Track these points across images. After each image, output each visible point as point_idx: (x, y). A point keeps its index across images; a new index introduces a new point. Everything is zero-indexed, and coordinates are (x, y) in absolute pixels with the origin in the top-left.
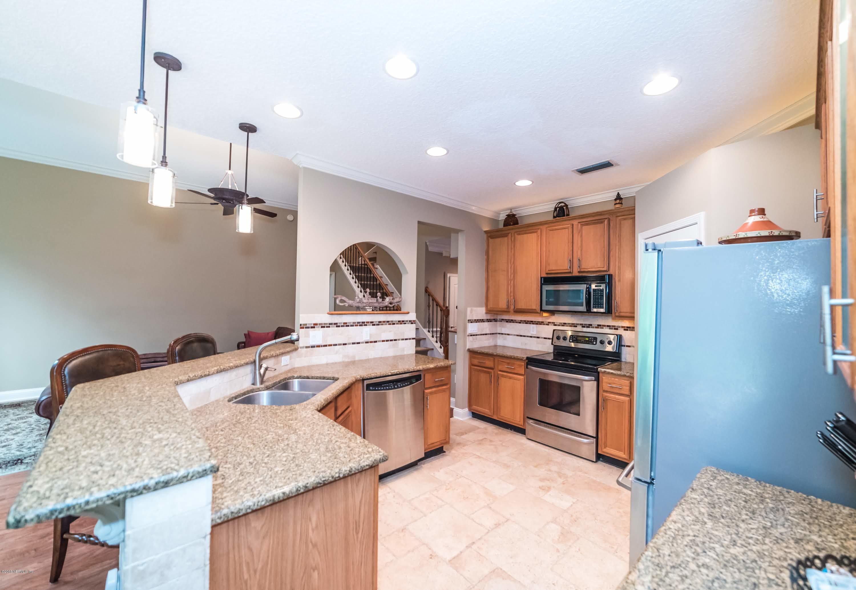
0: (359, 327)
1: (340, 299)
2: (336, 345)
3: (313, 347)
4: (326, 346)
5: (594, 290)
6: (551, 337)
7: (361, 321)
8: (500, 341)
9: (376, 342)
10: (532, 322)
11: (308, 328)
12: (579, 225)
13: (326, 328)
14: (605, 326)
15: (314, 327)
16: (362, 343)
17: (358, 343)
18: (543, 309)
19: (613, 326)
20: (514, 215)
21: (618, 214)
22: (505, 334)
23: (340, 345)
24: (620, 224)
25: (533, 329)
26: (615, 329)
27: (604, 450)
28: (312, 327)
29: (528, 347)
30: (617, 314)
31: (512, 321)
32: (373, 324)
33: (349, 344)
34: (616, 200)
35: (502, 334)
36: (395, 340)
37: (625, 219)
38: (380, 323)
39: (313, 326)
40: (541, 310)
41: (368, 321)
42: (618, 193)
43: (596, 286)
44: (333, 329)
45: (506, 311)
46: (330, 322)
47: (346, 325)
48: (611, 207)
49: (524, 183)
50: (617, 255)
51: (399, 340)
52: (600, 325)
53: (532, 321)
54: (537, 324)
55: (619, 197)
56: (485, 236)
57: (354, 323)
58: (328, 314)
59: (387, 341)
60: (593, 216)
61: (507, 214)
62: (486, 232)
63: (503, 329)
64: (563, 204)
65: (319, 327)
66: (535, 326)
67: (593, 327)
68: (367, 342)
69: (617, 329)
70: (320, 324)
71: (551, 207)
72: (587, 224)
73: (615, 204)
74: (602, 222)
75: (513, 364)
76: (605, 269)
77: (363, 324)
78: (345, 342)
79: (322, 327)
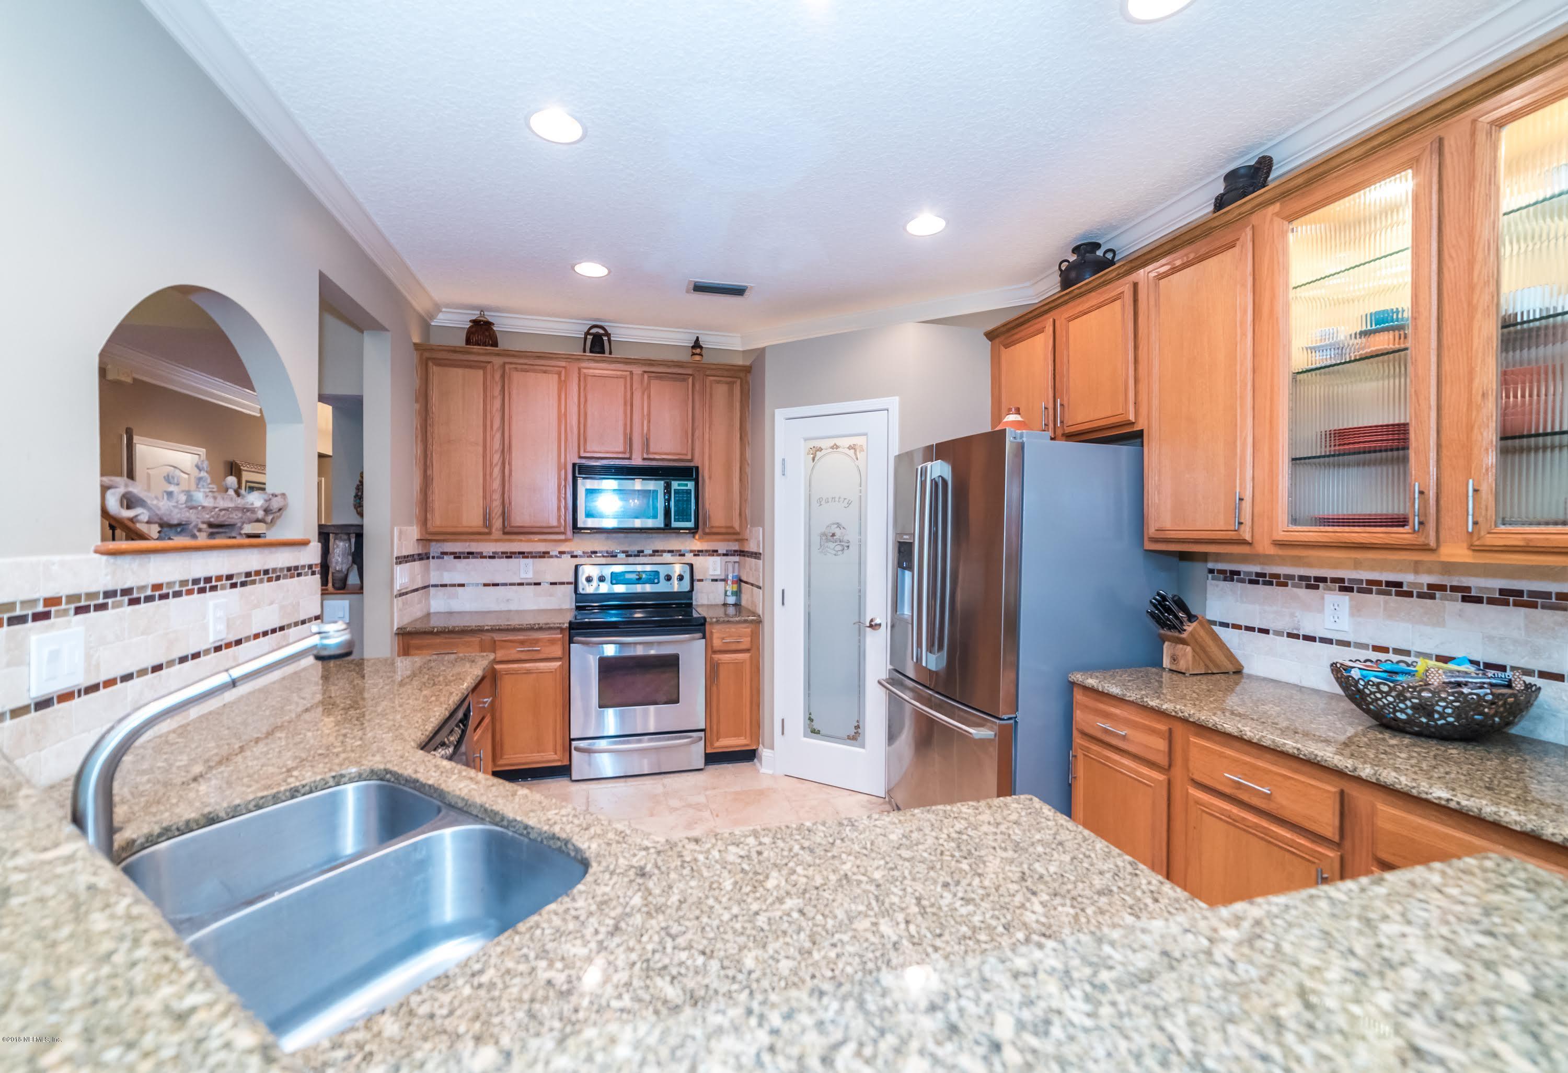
0: (196, 596)
1: (121, 490)
2: (127, 678)
3: (43, 704)
4: (94, 688)
5: (677, 492)
6: (572, 579)
7: (200, 573)
8: (439, 603)
9: (238, 642)
10: (523, 555)
11: (22, 620)
12: (646, 376)
13: (93, 614)
14: (664, 551)
15: (45, 616)
16: (207, 652)
17: (196, 656)
18: (579, 525)
19: (677, 551)
20: (488, 324)
21: (708, 373)
22: (454, 585)
23: (142, 672)
24: (711, 388)
25: (526, 569)
26: (680, 555)
27: (717, 744)
28: (37, 617)
29: (513, 607)
30: (707, 530)
31: (470, 555)
32: (232, 581)
33: (170, 663)
34: (693, 347)
35: (445, 586)
36: (282, 628)
37: (718, 382)
38: (249, 578)
39: (40, 608)
40: (575, 528)
41: (220, 573)
42: (698, 338)
43: (679, 485)
44: (120, 614)
45: (484, 533)
46: (110, 587)
47: (160, 593)
48: (685, 357)
49: (591, 269)
50: (707, 436)
51: (289, 626)
52: (657, 551)
53: (523, 553)
54: (535, 557)
55: (697, 345)
56: (415, 356)
57: (183, 583)
58: (97, 551)
59: (265, 634)
60: (669, 367)
61: (474, 318)
62: (415, 344)
63: (446, 574)
64: (601, 331)
65: (65, 613)
66: (530, 561)
67: (646, 556)
68: (218, 649)
69: (683, 555)
70: (71, 598)
71: (577, 330)
72: (660, 376)
73: (693, 354)
74: (684, 380)
75: (536, 642)
76: (689, 457)
77: (206, 585)
78: (156, 662)
79: (79, 610)
